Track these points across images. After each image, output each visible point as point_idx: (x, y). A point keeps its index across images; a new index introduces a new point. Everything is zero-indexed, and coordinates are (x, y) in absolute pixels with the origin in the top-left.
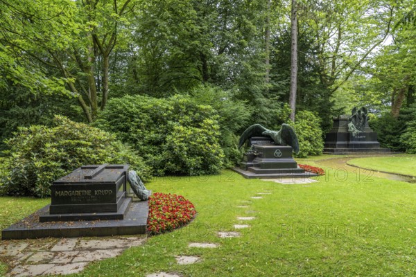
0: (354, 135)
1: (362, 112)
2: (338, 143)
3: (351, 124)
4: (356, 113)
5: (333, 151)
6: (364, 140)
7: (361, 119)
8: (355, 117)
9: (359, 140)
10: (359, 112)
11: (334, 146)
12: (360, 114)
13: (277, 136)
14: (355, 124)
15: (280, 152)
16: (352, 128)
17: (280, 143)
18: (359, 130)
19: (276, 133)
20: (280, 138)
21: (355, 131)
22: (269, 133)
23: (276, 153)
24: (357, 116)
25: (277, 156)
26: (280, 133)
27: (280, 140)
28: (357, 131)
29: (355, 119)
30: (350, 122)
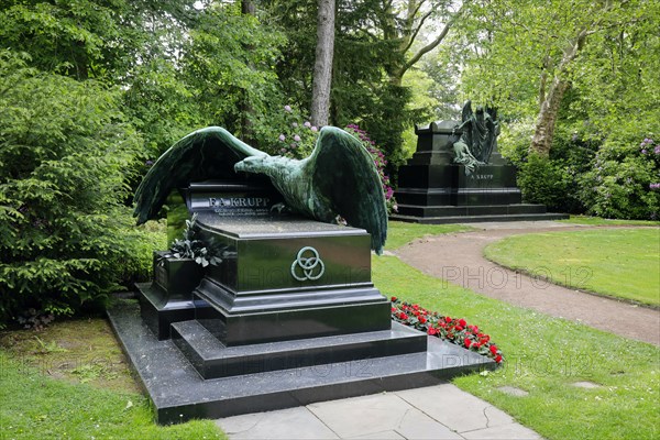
0: (468, 172)
1: (486, 115)
2: (431, 191)
3: (460, 145)
4: (474, 117)
5: (420, 213)
6: (489, 183)
7: (483, 132)
8: (469, 125)
9: (480, 184)
10: (480, 113)
11: (423, 199)
12: (481, 119)
13: (298, 178)
14: (470, 145)
15: (318, 259)
16: (464, 154)
17: (311, 207)
18: (479, 158)
19: (292, 167)
20: (309, 189)
21: (470, 162)
22: (265, 164)
23: (298, 264)
24: (474, 124)
25: (304, 279)
26: (312, 166)
27: (309, 197)
28: (474, 162)
29: (469, 132)
30: (458, 140)
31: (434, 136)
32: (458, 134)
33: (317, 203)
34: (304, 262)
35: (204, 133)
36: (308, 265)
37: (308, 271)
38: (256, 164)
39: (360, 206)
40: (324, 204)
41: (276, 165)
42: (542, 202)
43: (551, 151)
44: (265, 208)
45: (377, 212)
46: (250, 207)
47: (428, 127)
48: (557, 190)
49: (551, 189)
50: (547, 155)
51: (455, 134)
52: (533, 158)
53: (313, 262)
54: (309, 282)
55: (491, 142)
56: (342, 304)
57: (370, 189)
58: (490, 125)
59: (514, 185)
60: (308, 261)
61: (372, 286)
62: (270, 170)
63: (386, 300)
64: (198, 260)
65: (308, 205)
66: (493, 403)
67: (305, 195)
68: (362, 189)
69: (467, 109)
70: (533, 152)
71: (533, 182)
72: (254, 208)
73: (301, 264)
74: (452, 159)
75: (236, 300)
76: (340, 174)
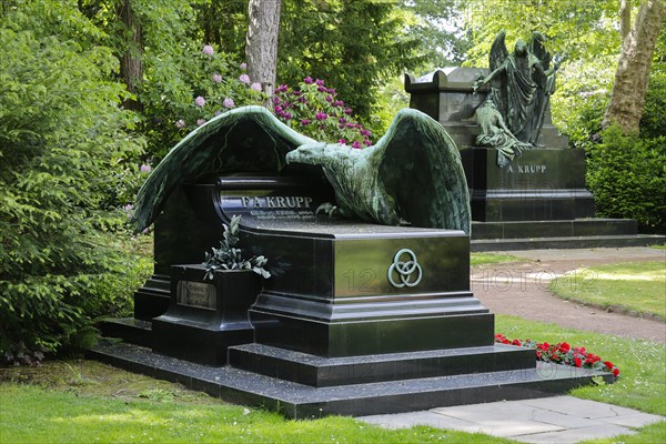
0: (502, 161)
1: (533, 59)
4: (509, 63)
6: (540, 181)
7: (526, 90)
8: (502, 77)
9: (523, 182)
10: (521, 55)
12: (523, 67)
13: (363, 172)
14: (504, 111)
15: (416, 264)
16: (495, 129)
17: (375, 207)
18: (521, 136)
19: (356, 158)
20: (373, 186)
21: (505, 143)
22: (327, 154)
23: (395, 268)
24: (511, 75)
25: (402, 285)
26: (379, 157)
27: (373, 195)
28: (513, 142)
29: (503, 88)
30: (482, 103)
31: (442, 95)
32: (484, 93)
33: (383, 203)
34: (401, 266)
35: (241, 114)
36: (406, 270)
37: (406, 276)
38: (315, 153)
39: (434, 206)
40: (389, 203)
41: (338, 155)
42: (629, 215)
43: (644, 122)
44: (308, 209)
45: (457, 213)
46: (291, 209)
47: (429, 78)
48: (654, 192)
49: (645, 192)
50: (636, 129)
51: (479, 92)
52: (613, 135)
53: (411, 266)
54: (407, 290)
55: (540, 108)
56: (442, 314)
57: (449, 185)
58: (539, 77)
59: (582, 185)
60: (406, 265)
61: (471, 295)
62: (331, 161)
63: (487, 311)
64: (257, 270)
65: (371, 205)
66: (617, 404)
67: (369, 192)
68: (438, 184)
69: (498, 48)
70: (610, 124)
71: (612, 180)
72: (296, 210)
73: (398, 268)
74: (474, 138)
75: (334, 307)
76: (410, 166)
